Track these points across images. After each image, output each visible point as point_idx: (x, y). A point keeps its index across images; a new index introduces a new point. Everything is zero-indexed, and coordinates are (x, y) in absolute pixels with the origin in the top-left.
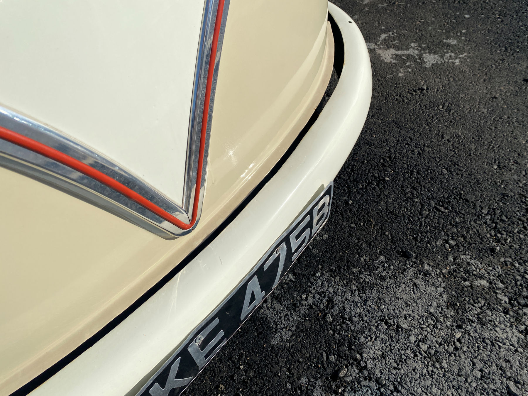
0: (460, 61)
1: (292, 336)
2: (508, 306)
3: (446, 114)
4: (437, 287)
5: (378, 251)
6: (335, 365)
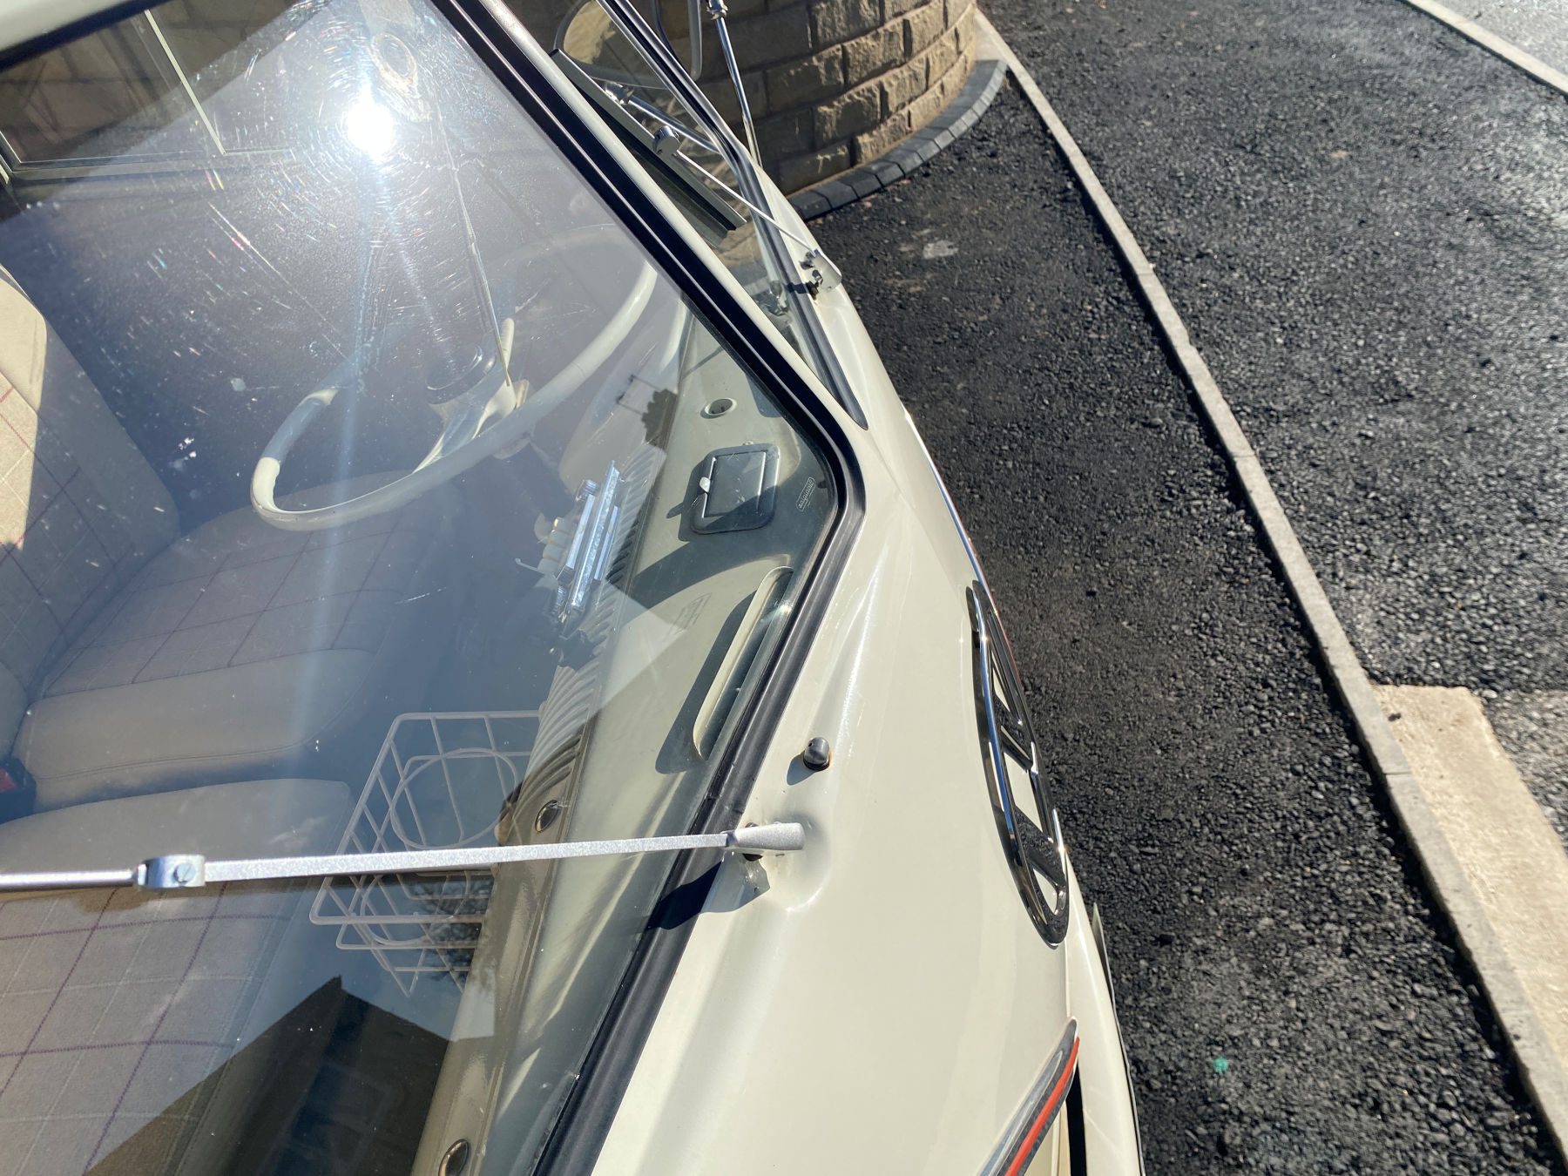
2: (1309, 934)
4: (1228, 960)
5: (1130, 955)
6: (1210, 1135)
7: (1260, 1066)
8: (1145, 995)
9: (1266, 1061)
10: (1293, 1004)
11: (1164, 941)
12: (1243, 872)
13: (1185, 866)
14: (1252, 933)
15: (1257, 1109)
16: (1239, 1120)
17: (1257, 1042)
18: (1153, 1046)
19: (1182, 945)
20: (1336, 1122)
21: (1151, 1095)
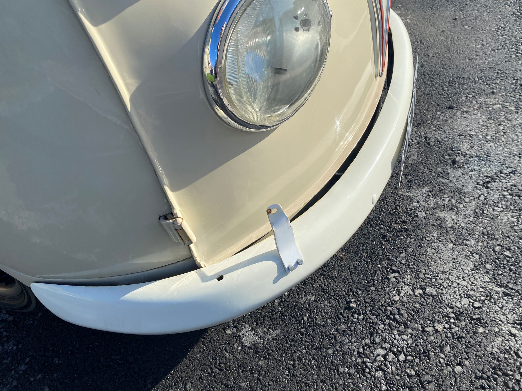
0: (410, 20)
1: (418, 157)
3: (422, 45)
4: (477, 115)
5: (434, 111)
6: (450, 159)
7: (480, 143)
8: (436, 121)
9: (482, 142)
10: (502, 128)
11: (451, 108)
12: (493, 93)
13: (467, 90)
14: (490, 109)
15: (474, 154)
16: (465, 156)
17: (481, 137)
18: (434, 134)
19: (457, 109)
20: (509, 160)
21: (429, 146)
